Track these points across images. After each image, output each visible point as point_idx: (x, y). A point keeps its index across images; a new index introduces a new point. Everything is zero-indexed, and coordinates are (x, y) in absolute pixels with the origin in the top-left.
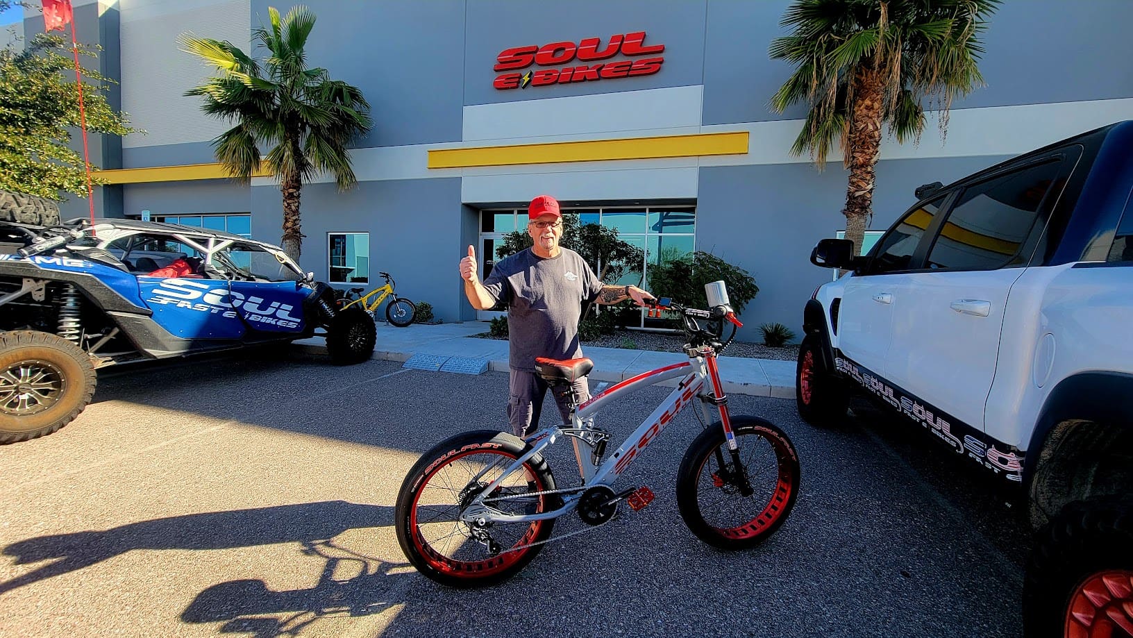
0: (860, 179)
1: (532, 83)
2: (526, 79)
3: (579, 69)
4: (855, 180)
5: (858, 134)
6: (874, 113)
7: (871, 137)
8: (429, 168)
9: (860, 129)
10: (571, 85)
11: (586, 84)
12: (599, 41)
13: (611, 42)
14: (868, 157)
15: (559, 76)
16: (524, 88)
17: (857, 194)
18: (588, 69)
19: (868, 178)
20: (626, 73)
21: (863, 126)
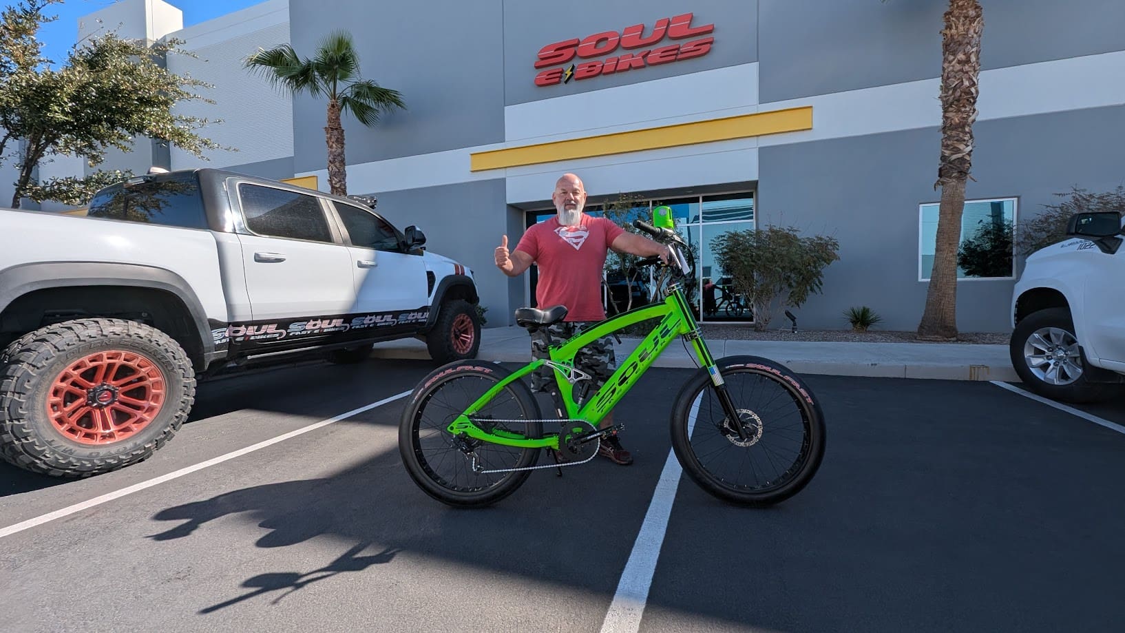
0: (956, 140)
1: (576, 76)
2: (569, 73)
3: (624, 57)
4: (949, 143)
5: (951, 92)
6: (970, 67)
7: (967, 93)
8: (472, 171)
9: (953, 86)
10: (616, 76)
11: (631, 72)
12: (644, 27)
13: (656, 27)
14: (965, 116)
15: (603, 67)
16: (566, 82)
17: (954, 157)
18: (633, 57)
19: (965, 138)
20: (673, 57)
21: (957, 83)
